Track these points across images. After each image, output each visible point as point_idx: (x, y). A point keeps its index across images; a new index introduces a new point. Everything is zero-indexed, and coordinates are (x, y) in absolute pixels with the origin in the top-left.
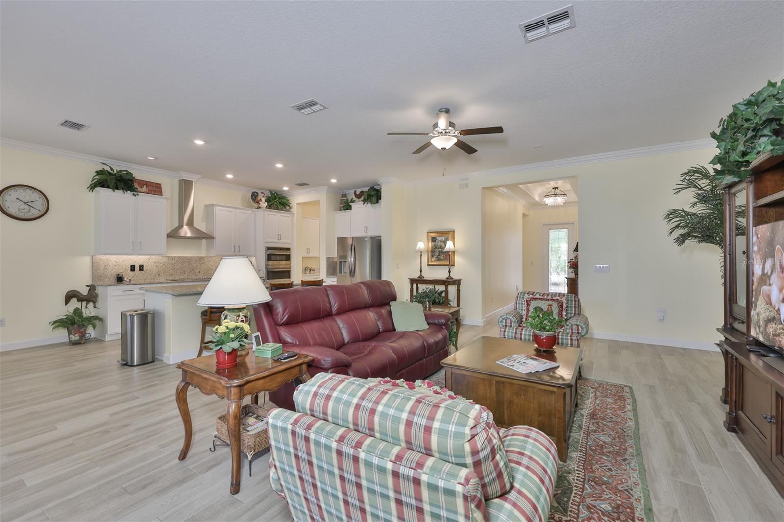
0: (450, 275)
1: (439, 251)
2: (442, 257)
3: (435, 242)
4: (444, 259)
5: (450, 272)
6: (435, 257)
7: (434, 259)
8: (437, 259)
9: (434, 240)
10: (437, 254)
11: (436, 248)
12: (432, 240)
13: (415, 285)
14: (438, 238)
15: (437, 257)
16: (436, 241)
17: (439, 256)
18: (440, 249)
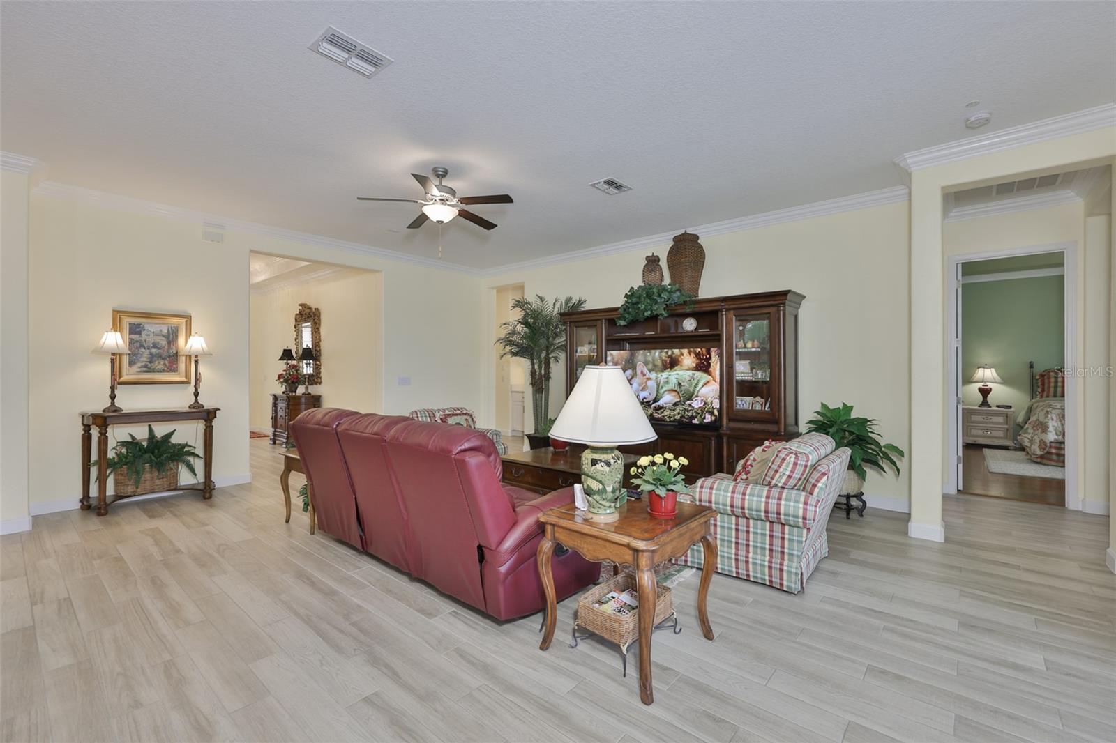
0: (196, 400)
1: (151, 354)
2: (160, 367)
3: (140, 333)
4: (163, 371)
5: (196, 395)
6: (139, 364)
7: (135, 368)
8: (145, 369)
9: (135, 329)
10: (145, 359)
11: (142, 346)
12: (130, 329)
13: (95, 432)
14: (147, 327)
15: (145, 366)
16: (143, 333)
17: (150, 365)
18: (154, 350)
